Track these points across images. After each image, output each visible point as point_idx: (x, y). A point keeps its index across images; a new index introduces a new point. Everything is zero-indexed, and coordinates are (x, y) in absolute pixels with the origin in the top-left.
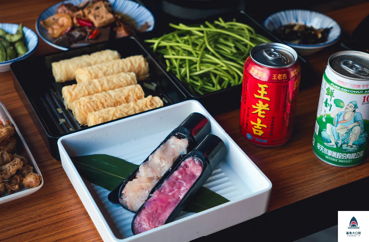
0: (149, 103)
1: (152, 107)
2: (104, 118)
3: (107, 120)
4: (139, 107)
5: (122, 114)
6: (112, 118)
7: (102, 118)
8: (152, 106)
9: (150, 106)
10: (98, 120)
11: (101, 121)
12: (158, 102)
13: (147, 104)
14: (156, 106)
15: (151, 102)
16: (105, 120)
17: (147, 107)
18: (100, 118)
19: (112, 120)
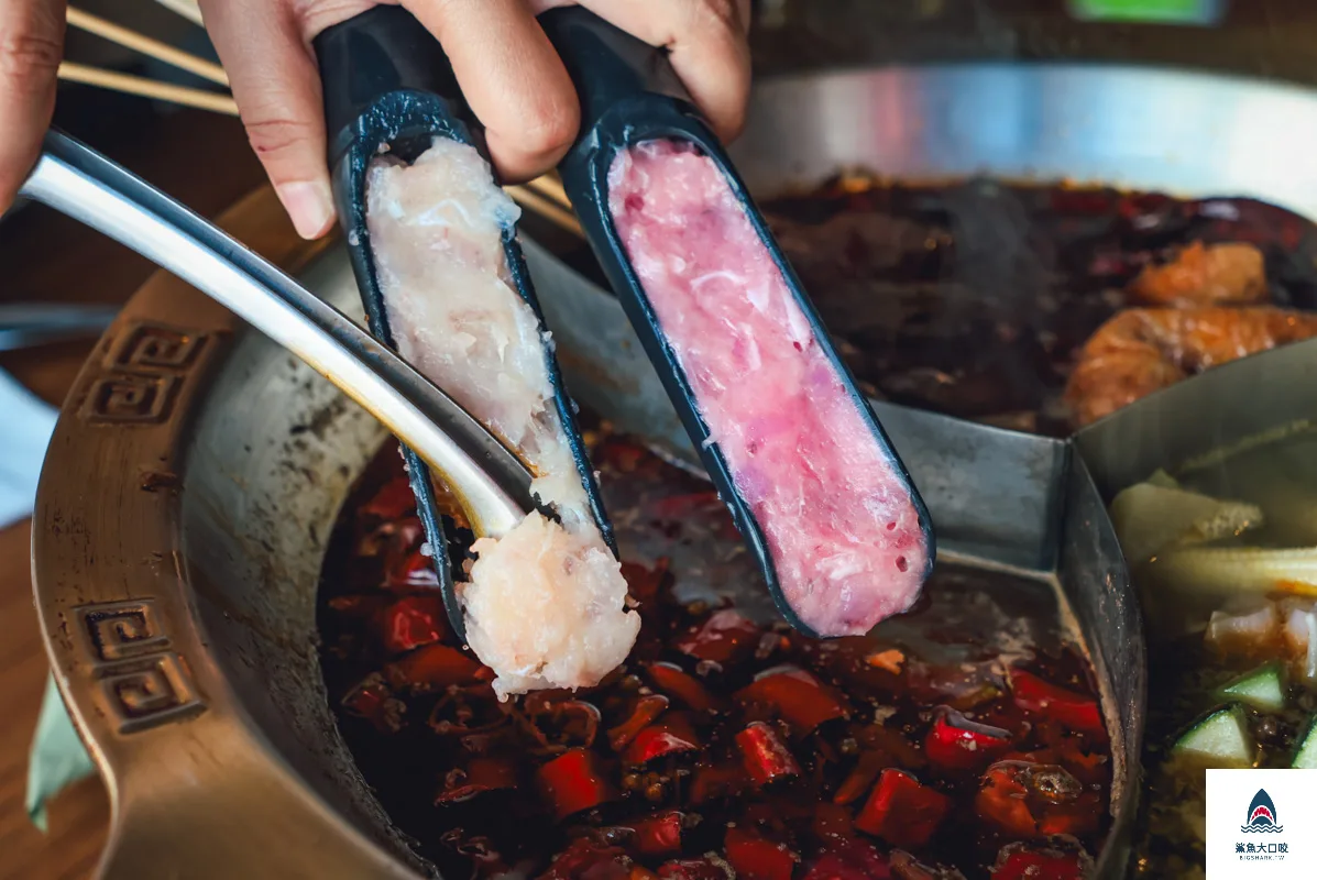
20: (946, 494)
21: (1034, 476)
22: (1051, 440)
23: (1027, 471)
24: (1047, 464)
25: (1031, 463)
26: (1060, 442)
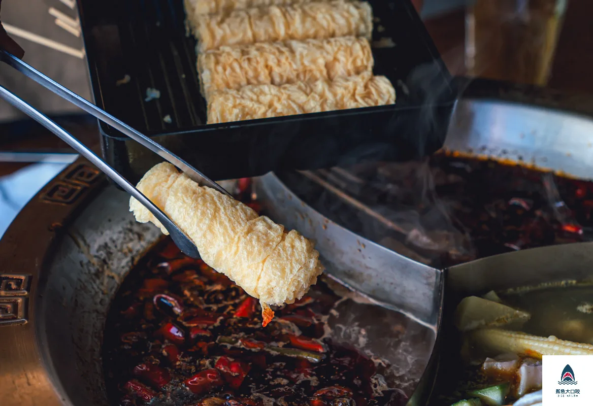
0: (360, 89)
1: (367, 103)
2: (247, 110)
3: (252, 116)
4: (335, 95)
5: (289, 107)
6: (265, 113)
7: (240, 107)
8: (367, 99)
9: (363, 98)
10: (231, 114)
11: (237, 116)
12: (384, 91)
13: (357, 92)
14: (376, 102)
15: (366, 87)
16: (248, 114)
17: (356, 101)
18: (234, 107)
19: (262, 117)
20: (393, 286)
21: (429, 284)
22: (435, 269)
23: (425, 282)
24: (433, 280)
25: (427, 278)
26: (439, 271)
